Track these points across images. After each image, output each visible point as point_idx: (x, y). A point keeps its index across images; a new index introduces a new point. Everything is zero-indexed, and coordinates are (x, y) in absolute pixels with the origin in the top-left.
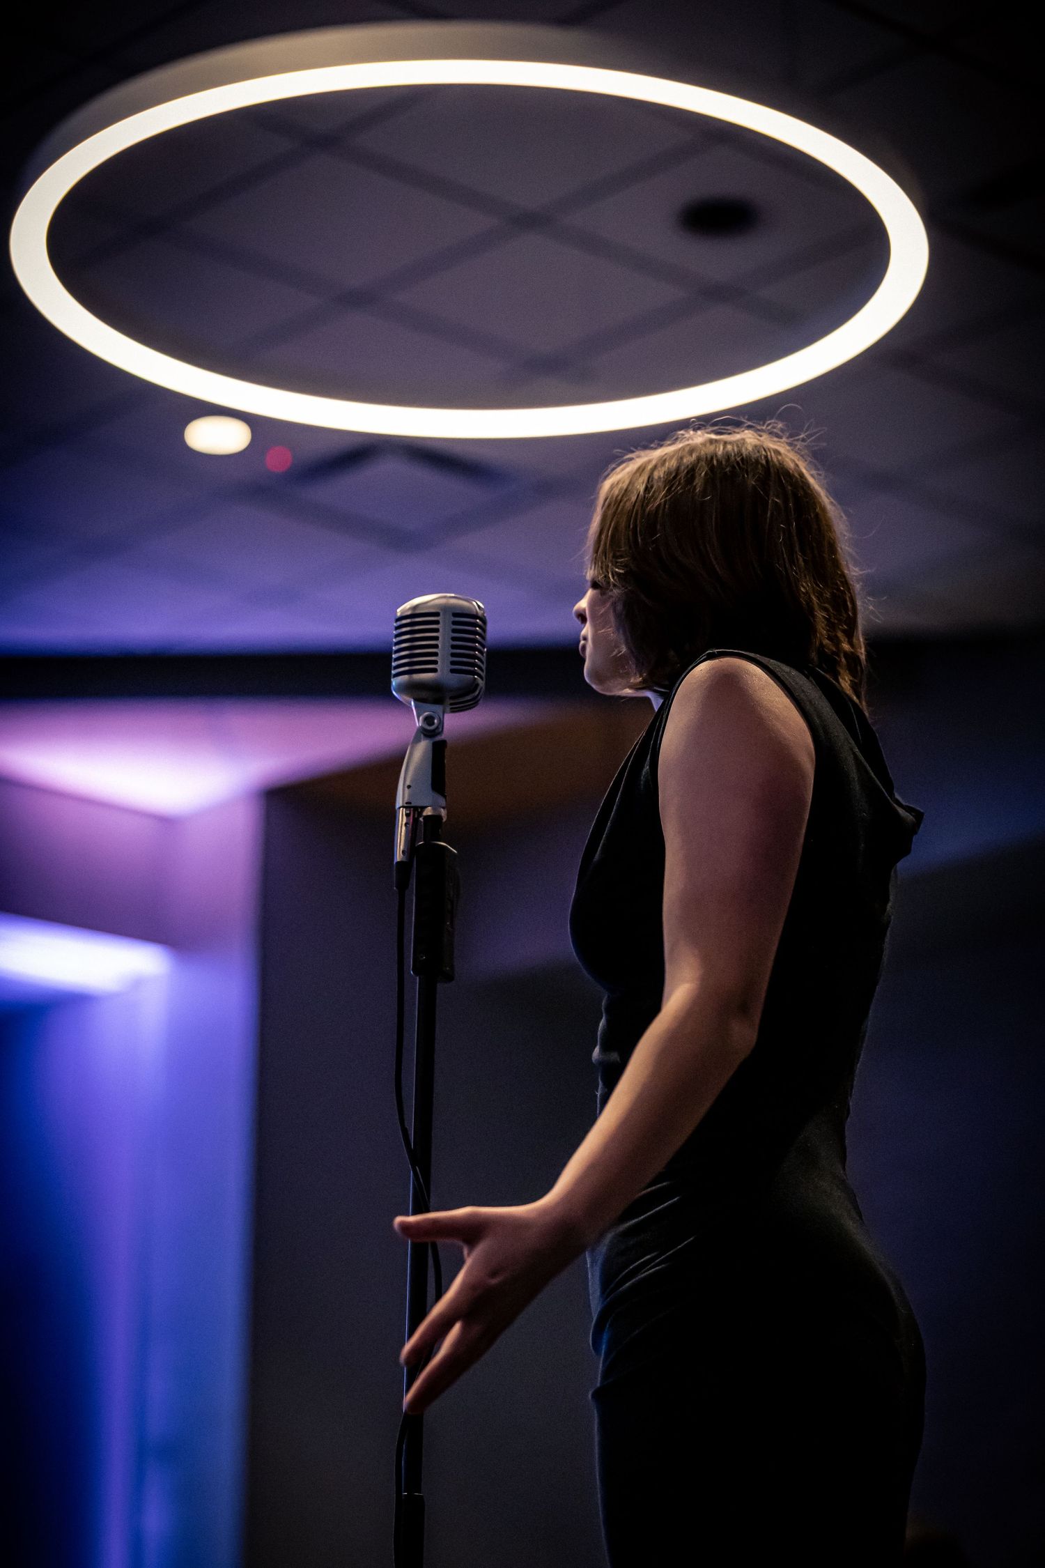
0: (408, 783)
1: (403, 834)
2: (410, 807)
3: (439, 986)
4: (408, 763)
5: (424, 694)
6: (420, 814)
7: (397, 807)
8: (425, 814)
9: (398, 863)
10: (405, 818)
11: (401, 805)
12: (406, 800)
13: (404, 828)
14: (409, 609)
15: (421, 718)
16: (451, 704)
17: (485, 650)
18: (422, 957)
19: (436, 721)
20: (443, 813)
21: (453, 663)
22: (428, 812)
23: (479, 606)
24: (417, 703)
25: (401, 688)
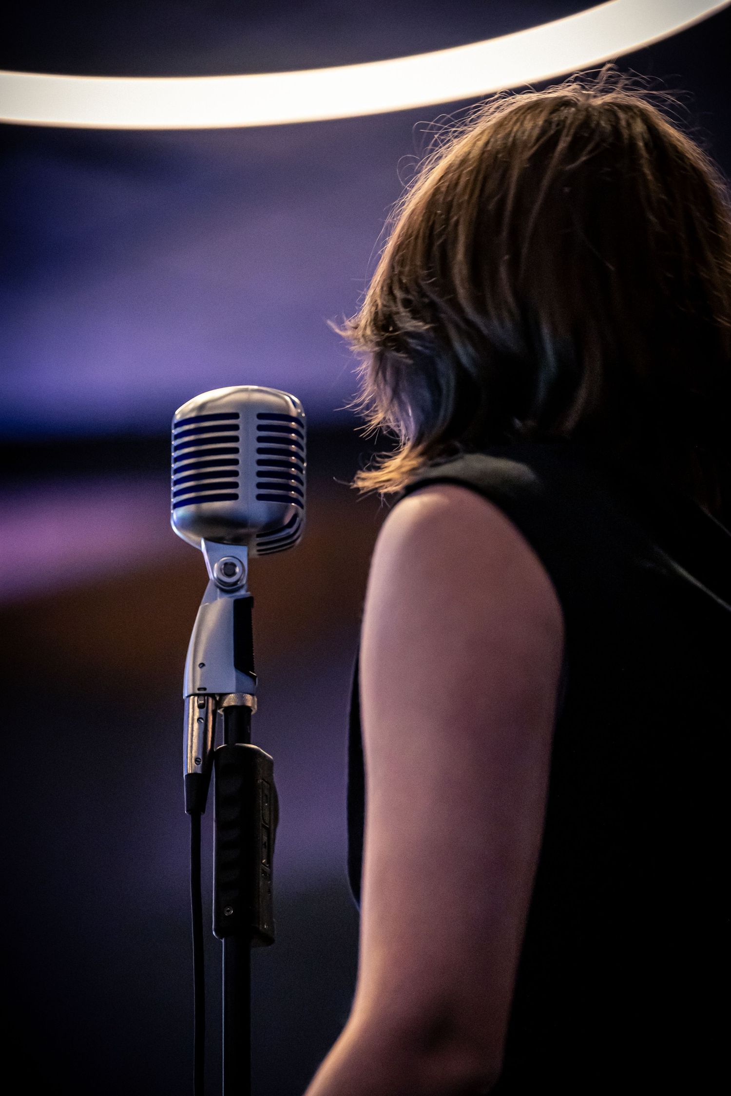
0: (199, 660)
1: (195, 733)
2: (204, 695)
3: (253, 951)
4: (200, 626)
5: (221, 532)
6: (218, 704)
7: (185, 694)
8: (225, 704)
9: (188, 775)
10: (197, 710)
11: (191, 692)
12: (198, 685)
13: (196, 725)
14: (192, 410)
15: (216, 566)
16: (259, 545)
17: (305, 465)
18: (228, 911)
19: (237, 570)
20: (250, 700)
21: (260, 486)
22: (230, 701)
23: (294, 402)
24: (207, 541)
25: (184, 524)
